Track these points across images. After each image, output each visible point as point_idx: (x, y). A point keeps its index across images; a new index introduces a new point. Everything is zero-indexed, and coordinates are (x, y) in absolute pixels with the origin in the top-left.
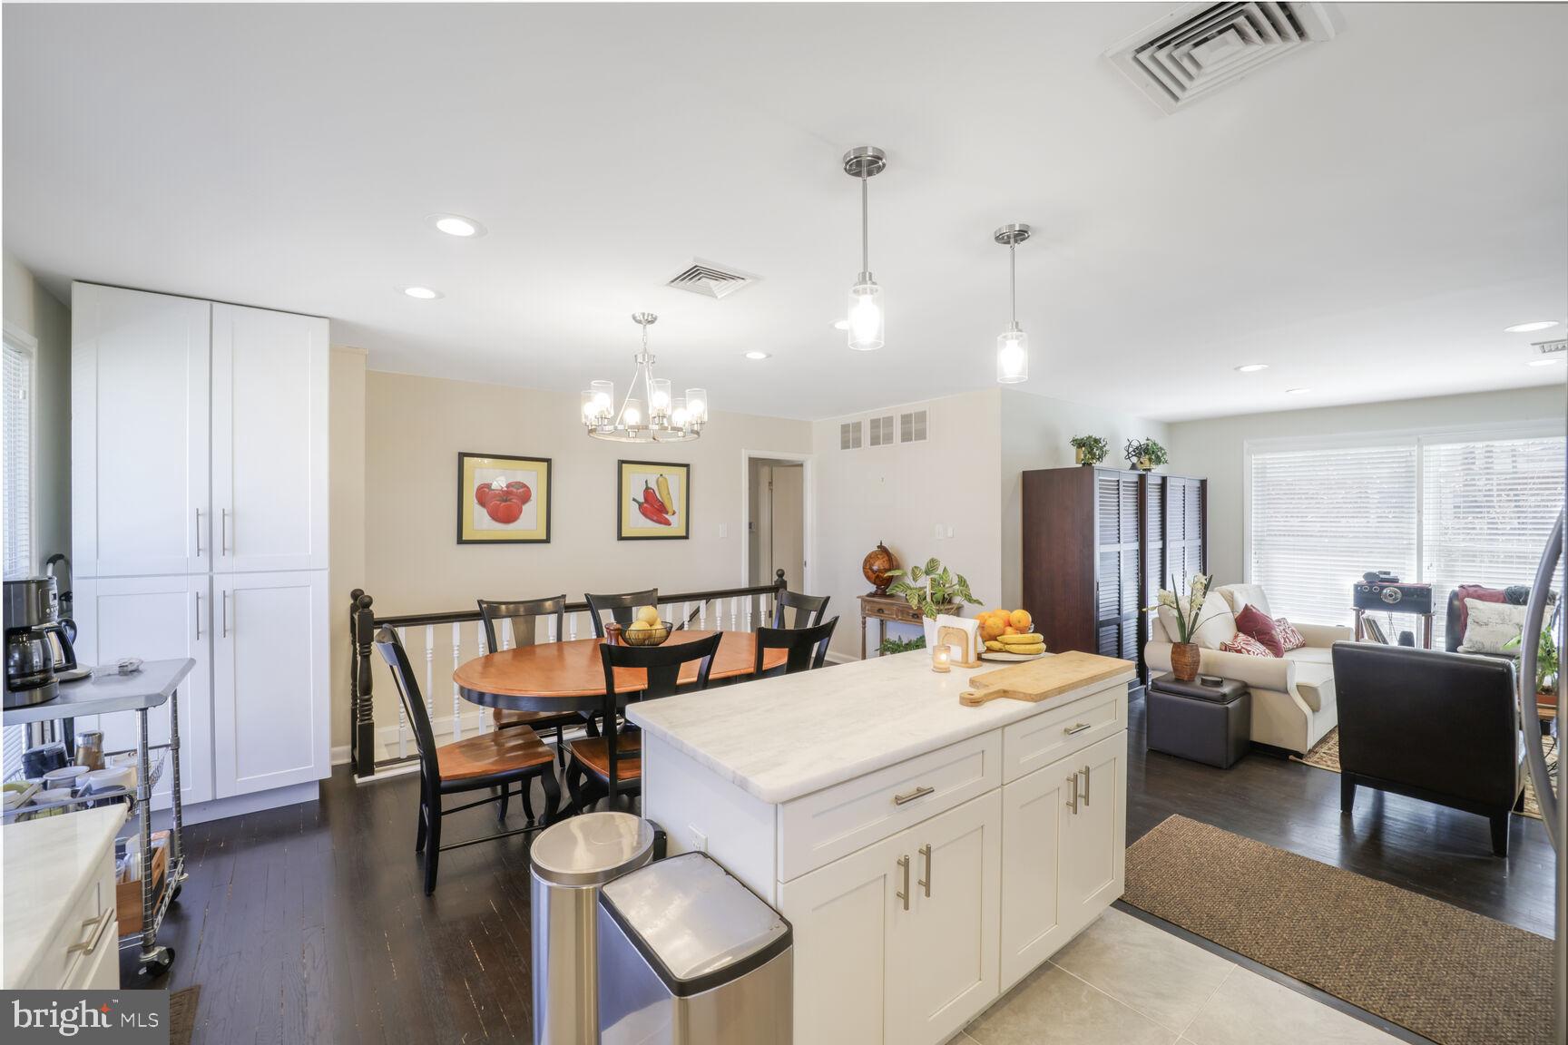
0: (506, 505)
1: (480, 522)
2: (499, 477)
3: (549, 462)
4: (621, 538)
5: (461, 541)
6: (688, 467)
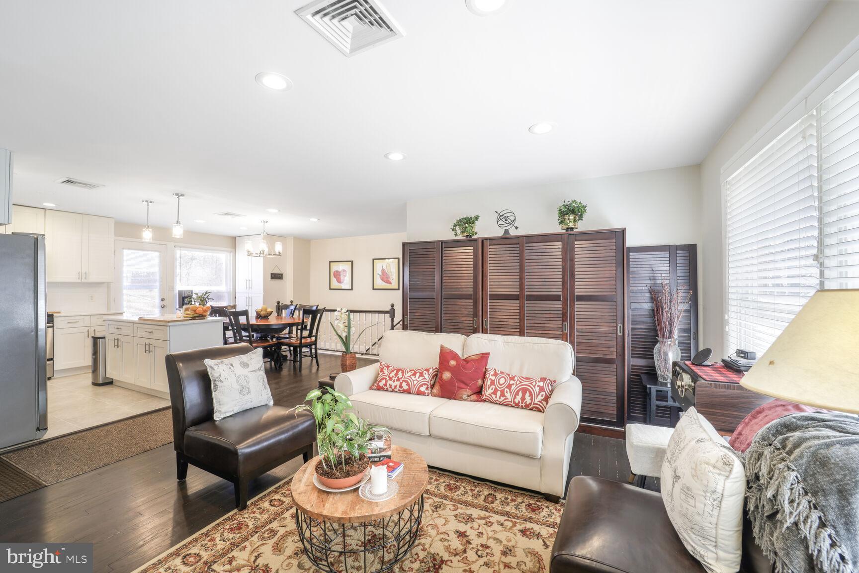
1: (335, 283)
2: (339, 267)
3: (352, 262)
4: (374, 289)
5: (330, 289)
6: (398, 259)
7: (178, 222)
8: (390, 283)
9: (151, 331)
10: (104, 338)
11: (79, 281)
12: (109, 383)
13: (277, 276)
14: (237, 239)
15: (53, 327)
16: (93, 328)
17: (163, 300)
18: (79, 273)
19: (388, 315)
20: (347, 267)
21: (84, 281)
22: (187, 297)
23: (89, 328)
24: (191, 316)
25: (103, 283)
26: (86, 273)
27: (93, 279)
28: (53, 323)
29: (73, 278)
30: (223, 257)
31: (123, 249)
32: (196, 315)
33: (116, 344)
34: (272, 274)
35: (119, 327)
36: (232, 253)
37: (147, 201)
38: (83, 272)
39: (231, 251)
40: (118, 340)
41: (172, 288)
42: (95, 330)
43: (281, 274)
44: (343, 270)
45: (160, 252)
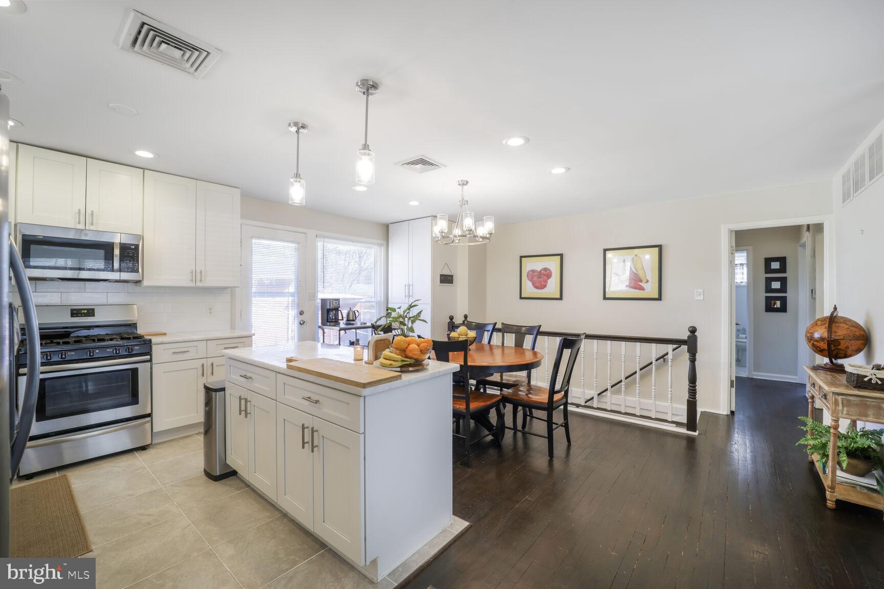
0: (541, 278)
1: (529, 288)
2: (537, 265)
3: (561, 255)
4: (605, 298)
6: (659, 247)
7: (366, 147)
8: (642, 289)
9: (314, 397)
10: (223, 389)
11: (192, 285)
12: (230, 474)
13: (447, 279)
14: (391, 226)
15: (150, 361)
16: (210, 361)
17: (301, 313)
18: (192, 272)
19: (685, 348)
20: (553, 265)
21: (199, 284)
22: (332, 310)
23: (204, 361)
24: (400, 364)
25: (226, 288)
26: (201, 272)
27: (211, 281)
28: (151, 356)
29: (184, 280)
30: (372, 253)
31: (252, 237)
32: (409, 361)
33: (243, 408)
34: (441, 275)
35: (249, 375)
36: (382, 247)
37: (296, 124)
38: (198, 271)
39: (381, 245)
40: (246, 400)
41: (313, 296)
42: (212, 365)
43: (452, 276)
44: (545, 268)
45: (298, 243)
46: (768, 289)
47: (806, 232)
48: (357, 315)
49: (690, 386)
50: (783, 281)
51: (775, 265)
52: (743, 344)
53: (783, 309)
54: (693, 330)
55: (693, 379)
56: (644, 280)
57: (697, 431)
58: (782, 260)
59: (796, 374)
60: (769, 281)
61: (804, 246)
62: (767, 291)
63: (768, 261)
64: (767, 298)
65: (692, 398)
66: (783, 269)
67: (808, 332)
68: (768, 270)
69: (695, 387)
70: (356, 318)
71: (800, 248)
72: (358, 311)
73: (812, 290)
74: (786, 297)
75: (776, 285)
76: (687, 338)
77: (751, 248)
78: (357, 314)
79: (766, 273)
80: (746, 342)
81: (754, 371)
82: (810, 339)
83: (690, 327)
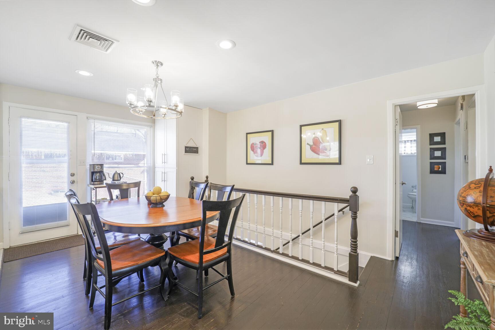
1: (252, 156)
3: (272, 132)
4: (301, 163)
5: (247, 164)
6: (339, 122)
13: (192, 150)
17: (73, 175)
20: (266, 138)
22: (97, 172)
31: (22, 117)
34: (186, 147)
36: (150, 128)
41: (83, 163)
43: (197, 148)
44: (262, 141)
45: (69, 123)
46: (432, 157)
47: (460, 110)
48: (121, 177)
49: (352, 241)
50: (443, 150)
51: (437, 139)
52: (414, 196)
53: (443, 172)
54: (355, 191)
55: (354, 235)
56: (328, 149)
57: (358, 282)
58: (443, 135)
59: (453, 221)
60: (432, 150)
61: (458, 123)
62: (431, 159)
63: (432, 136)
64: (431, 163)
65: (354, 252)
66: (443, 142)
67: (461, 196)
68: (432, 142)
69: (356, 242)
70: (120, 178)
71: (455, 125)
72: (122, 173)
73: (465, 156)
74: (446, 162)
75: (438, 154)
76: (349, 198)
77: (419, 126)
78: (121, 175)
79: (430, 145)
80: (416, 195)
81: (422, 217)
82: (463, 203)
83: (351, 188)
